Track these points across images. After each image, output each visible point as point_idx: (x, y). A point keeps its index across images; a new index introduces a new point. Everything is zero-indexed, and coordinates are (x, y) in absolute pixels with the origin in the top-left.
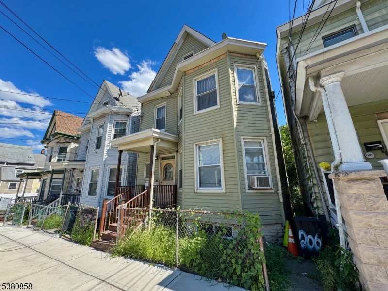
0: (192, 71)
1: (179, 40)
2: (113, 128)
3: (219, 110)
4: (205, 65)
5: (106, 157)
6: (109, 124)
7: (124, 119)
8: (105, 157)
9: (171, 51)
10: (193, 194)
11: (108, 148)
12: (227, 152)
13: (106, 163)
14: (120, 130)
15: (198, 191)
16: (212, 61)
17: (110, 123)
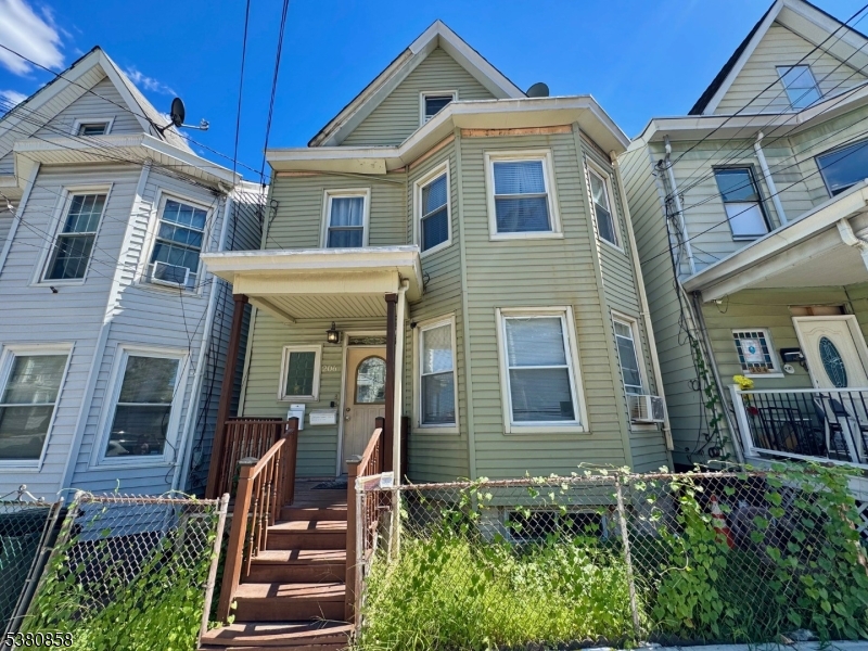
0: (482, 134)
1: (419, 47)
2: (153, 216)
3: (561, 242)
4: (517, 132)
5: (117, 312)
6: (138, 198)
7: (201, 201)
8: (112, 310)
9: (395, 65)
10: (499, 437)
11: (129, 283)
12: (587, 338)
13: (114, 335)
14: (180, 229)
15: (515, 430)
16: (537, 131)
17: (143, 196)
